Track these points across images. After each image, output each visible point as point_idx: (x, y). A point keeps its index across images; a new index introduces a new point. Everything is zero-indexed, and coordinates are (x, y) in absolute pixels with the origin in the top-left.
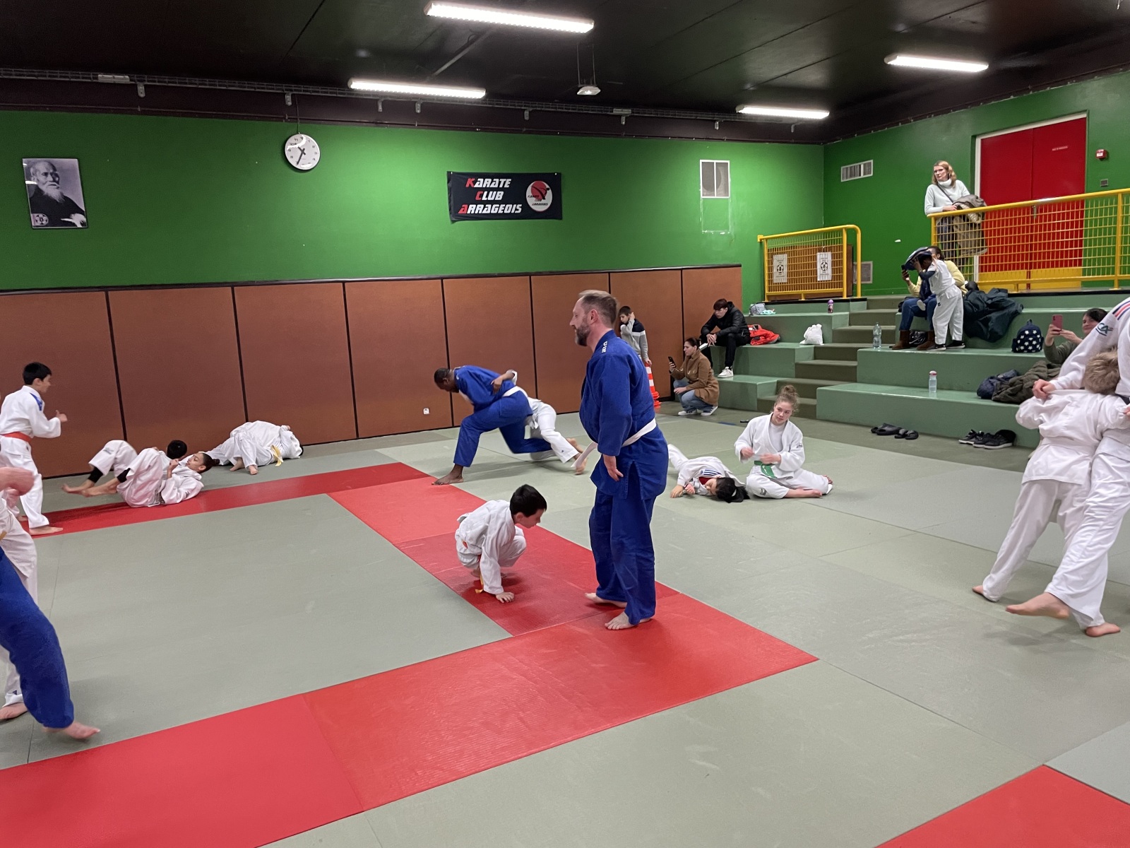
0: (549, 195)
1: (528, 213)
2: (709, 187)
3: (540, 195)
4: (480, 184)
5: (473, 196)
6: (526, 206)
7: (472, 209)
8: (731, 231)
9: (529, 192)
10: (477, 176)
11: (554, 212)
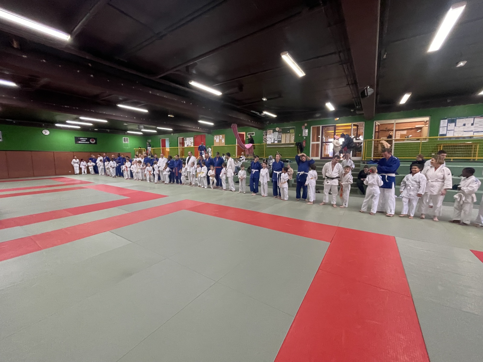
0: (95, 141)
1: (90, 143)
2: (125, 141)
3: (93, 141)
4: (81, 139)
5: (80, 140)
6: (90, 142)
7: (79, 142)
8: (129, 148)
9: (91, 140)
10: (80, 137)
11: (96, 143)
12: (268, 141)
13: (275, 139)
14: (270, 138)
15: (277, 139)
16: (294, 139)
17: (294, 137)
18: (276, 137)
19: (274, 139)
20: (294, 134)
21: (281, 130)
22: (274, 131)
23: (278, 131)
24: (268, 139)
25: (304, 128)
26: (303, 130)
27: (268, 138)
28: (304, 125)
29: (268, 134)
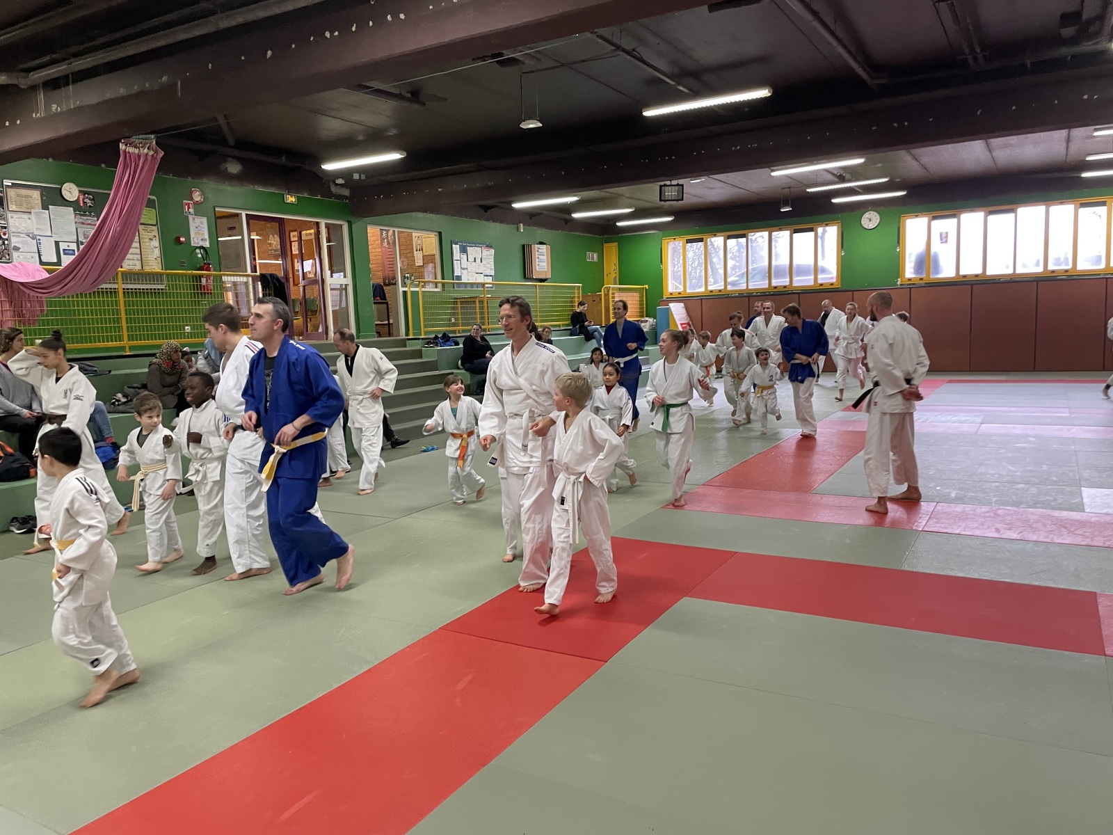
12: (17, 249)
13: (63, 246)
14: (33, 238)
15: (74, 246)
16: (157, 252)
17: (156, 243)
18: (70, 233)
19: (57, 243)
20: (155, 231)
21: (89, 203)
22: (52, 198)
23: (75, 205)
24: (15, 241)
25: (191, 210)
26: (191, 218)
27: (18, 234)
28: (192, 199)
29: (13, 207)
